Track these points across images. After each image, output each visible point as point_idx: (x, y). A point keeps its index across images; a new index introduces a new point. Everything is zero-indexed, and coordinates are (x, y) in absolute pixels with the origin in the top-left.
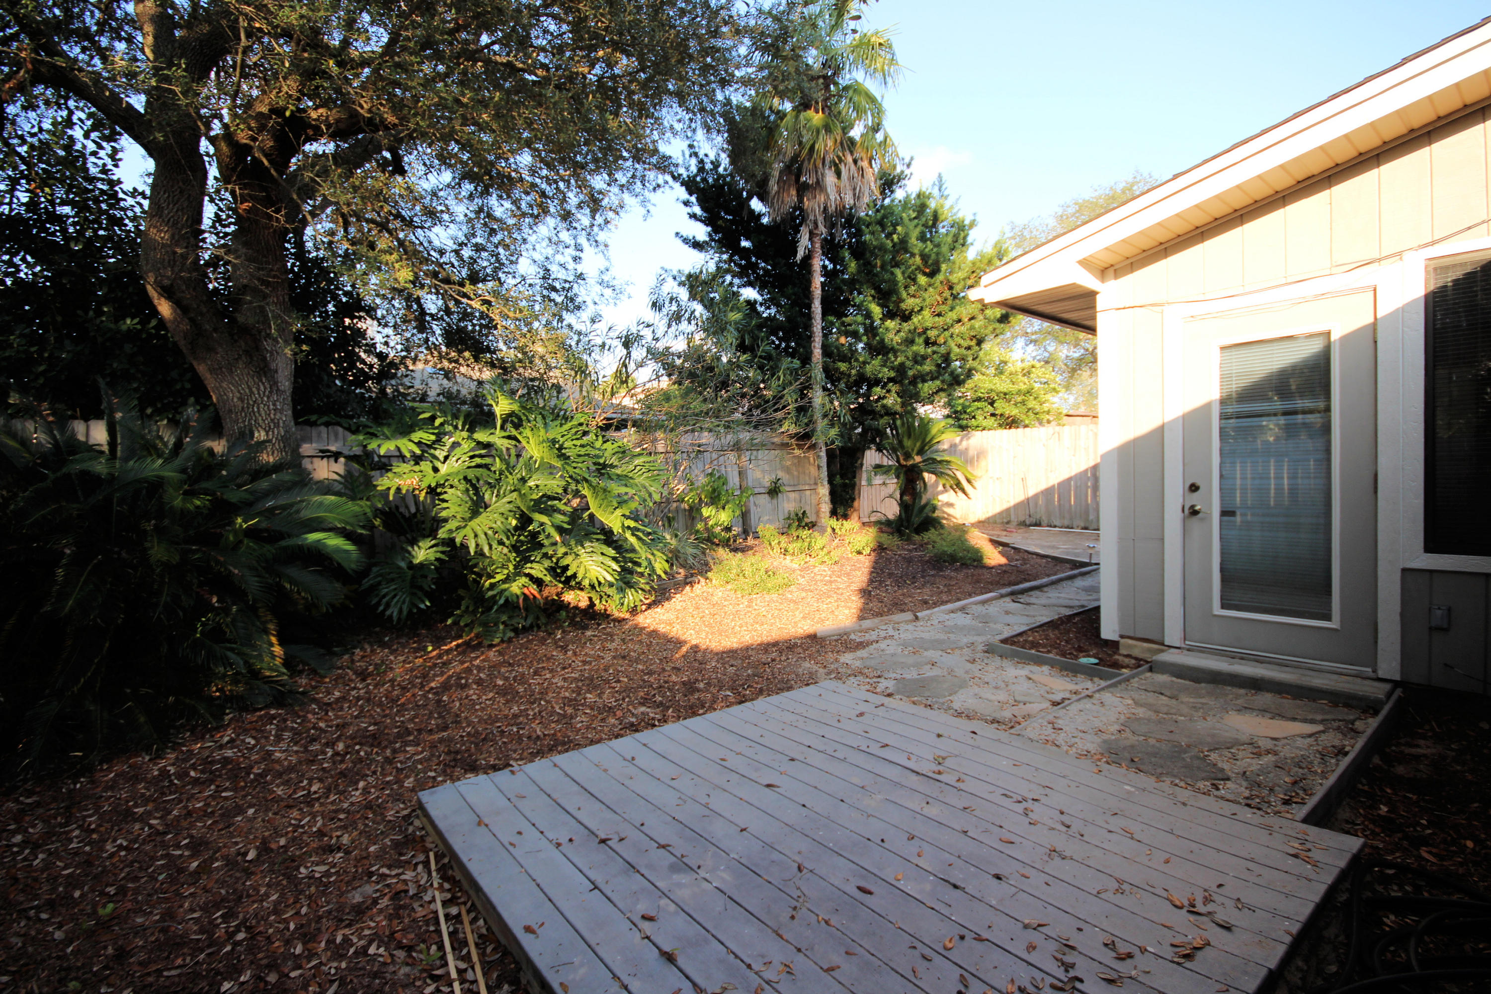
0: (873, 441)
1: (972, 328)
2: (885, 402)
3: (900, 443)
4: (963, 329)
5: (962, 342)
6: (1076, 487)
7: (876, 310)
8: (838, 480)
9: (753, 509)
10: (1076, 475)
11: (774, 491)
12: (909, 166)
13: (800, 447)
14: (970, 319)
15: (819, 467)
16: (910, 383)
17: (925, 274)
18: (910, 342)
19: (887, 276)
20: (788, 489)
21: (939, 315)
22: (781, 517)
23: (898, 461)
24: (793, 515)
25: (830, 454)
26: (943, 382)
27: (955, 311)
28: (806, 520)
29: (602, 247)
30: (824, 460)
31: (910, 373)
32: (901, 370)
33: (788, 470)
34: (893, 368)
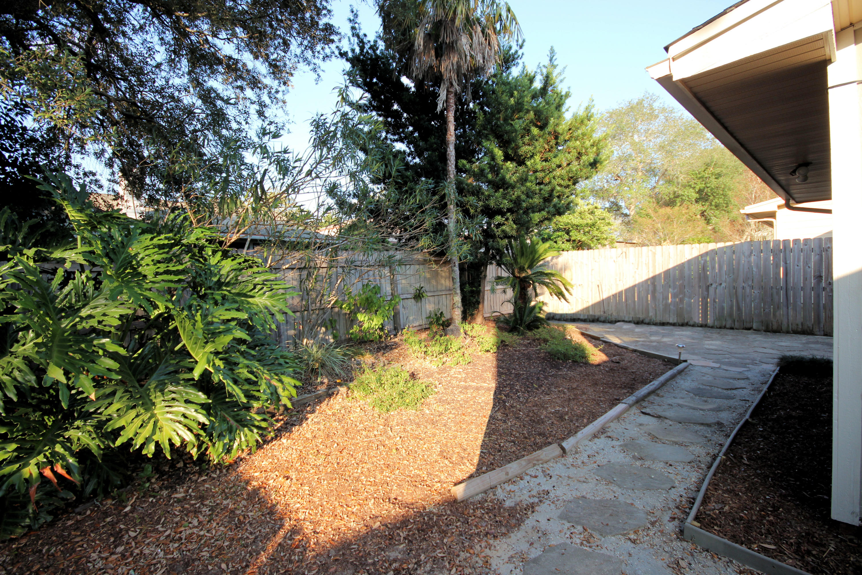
0: (494, 257)
1: (570, 171)
2: (504, 227)
3: (515, 259)
4: (564, 172)
5: (562, 182)
6: (639, 292)
7: (499, 153)
8: (467, 288)
9: (401, 310)
10: (639, 284)
11: (418, 296)
12: (521, 47)
13: (437, 262)
14: (568, 164)
15: (453, 279)
16: (524, 213)
17: (536, 126)
18: (523, 180)
19: (508, 128)
20: (429, 294)
21: (546, 160)
22: (424, 316)
23: (513, 274)
24: (433, 315)
25: (462, 269)
26: (548, 212)
27: (557, 158)
28: (443, 319)
29: (281, 104)
30: (458, 272)
31: (524, 205)
32: (517, 202)
33: (429, 281)
34: (511, 201)
